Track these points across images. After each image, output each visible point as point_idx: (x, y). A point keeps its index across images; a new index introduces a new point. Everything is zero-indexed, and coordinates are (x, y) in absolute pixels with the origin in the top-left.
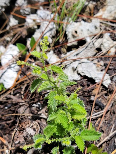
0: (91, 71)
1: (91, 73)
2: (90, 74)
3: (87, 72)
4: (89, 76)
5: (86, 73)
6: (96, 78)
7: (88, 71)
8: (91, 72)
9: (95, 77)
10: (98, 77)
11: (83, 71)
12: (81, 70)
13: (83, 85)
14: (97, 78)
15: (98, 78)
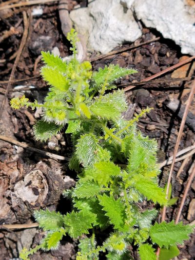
0: (171, 20)
1: (172, 27)
2: (169, 31)
3: (161, 22)
4: (166, 35)
5: (158, 24)
6: (183, 43)
7: (164, 18)
8: (171, 23)
9: (181, 41)
10: (189, 40)
11: (151, 18)
12: (144, 12)
13: (148, 53)
14: (187, 45)
15: (189, 43)
